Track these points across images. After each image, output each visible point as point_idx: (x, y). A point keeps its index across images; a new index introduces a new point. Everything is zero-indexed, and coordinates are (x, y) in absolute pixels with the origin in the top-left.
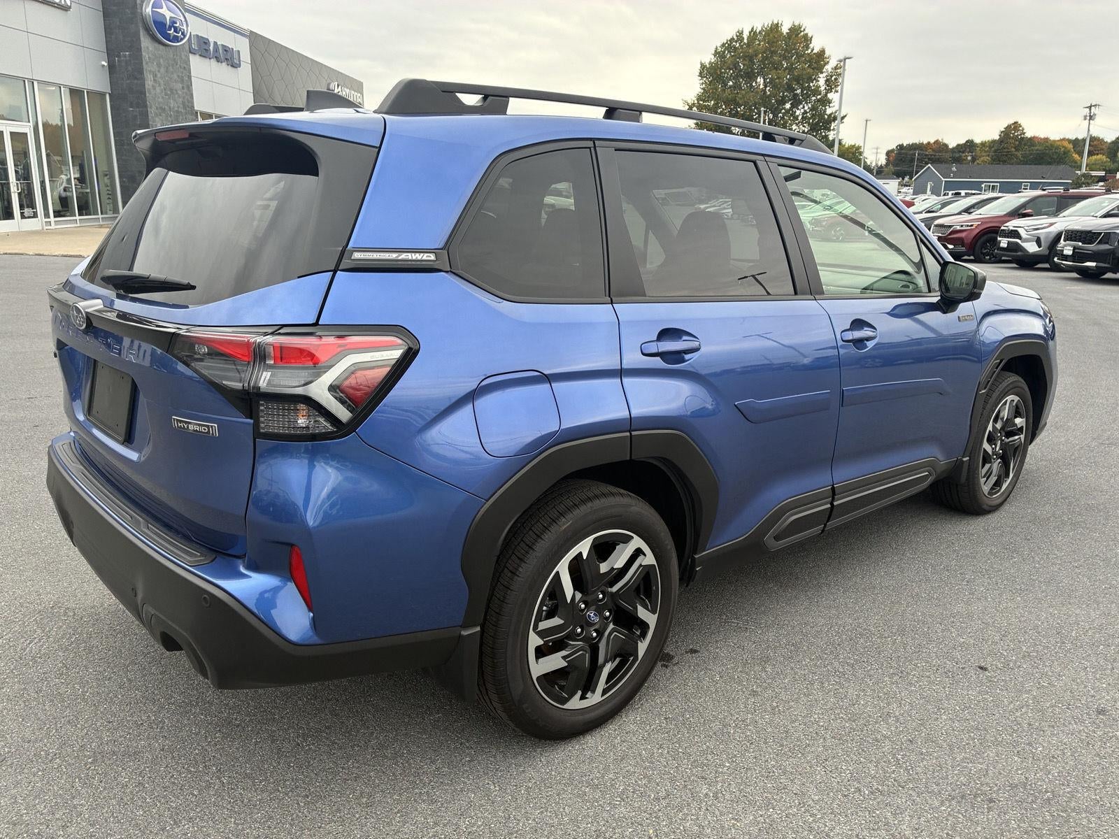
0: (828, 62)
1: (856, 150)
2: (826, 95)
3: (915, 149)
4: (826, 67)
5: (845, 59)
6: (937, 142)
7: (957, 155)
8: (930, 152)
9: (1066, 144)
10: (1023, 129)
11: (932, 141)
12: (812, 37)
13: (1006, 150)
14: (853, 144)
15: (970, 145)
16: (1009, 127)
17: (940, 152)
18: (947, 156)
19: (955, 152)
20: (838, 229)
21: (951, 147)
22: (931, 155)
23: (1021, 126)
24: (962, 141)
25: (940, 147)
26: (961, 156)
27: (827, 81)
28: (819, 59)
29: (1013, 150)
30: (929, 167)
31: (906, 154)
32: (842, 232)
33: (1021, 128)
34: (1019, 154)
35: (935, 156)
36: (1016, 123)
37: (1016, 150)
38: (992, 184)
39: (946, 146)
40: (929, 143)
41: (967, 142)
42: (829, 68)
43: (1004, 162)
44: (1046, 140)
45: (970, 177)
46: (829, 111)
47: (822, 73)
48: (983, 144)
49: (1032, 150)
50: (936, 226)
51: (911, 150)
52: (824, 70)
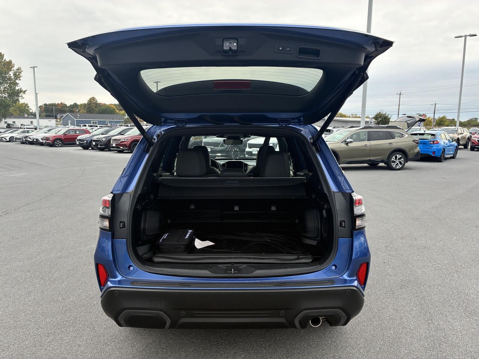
0: (14, 66)
1: (26, 105)
2: (15, 81)
3: (52, 106)
4: (13, 68)
5: (34, 67)
6: (61, 103)
7: (71, 109)
8: (59, 107)
9: (113, 106)
10: (96, 100)
11: (59, 103)
12: (4, 54)
13: (91, 108)
14: (24, 103)
15: (75, 105)
16: (91, 99)
17: (64, 107)
18: (67, 109)
19: (70, 108)
20: (58, 142)
21: (68, 105)
22: (60, 109)
23: (95, 99)
24: (72, 104)
25: (63, 105)
26: (73, 110)
27: (14, 74)
28: (9, 65)
29: (94, 108)
30: (68, 114)
31: (49, 108)
32: (60, 142)
33: (95, 100)
34: (97, 109)
35: (62, 109)
36: (93, 97)
37: (96, 108)
38: (95, 122)
39: (66, 105)
40: (58, 104)
41: (74, 104)
42: (15, 68)
43: (92, 113)
44: (105, 104)
45: (86, 119)
46: (17, 88)
47: (11, 71)
48: (81, 105)
49: (101, 108)
50: (113, 140)
51: (50, 106)
52: (12, 70)
